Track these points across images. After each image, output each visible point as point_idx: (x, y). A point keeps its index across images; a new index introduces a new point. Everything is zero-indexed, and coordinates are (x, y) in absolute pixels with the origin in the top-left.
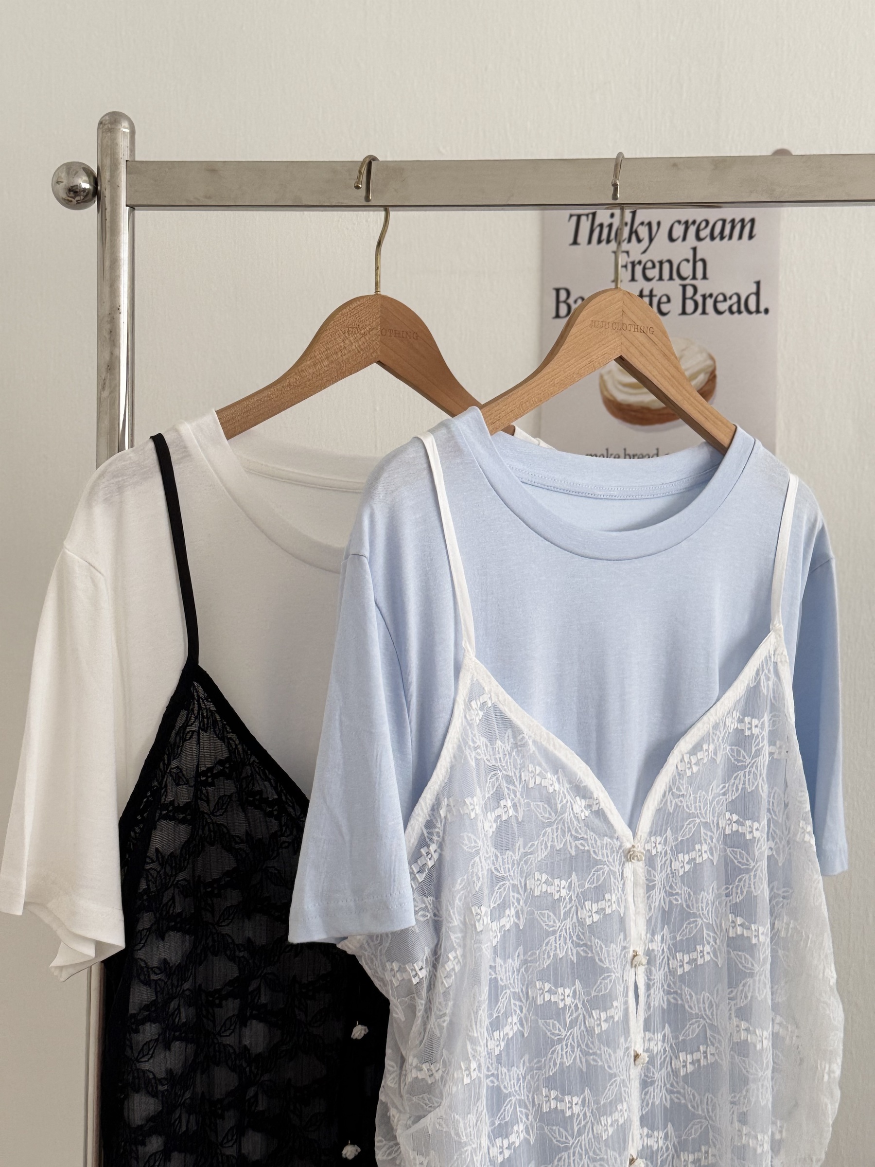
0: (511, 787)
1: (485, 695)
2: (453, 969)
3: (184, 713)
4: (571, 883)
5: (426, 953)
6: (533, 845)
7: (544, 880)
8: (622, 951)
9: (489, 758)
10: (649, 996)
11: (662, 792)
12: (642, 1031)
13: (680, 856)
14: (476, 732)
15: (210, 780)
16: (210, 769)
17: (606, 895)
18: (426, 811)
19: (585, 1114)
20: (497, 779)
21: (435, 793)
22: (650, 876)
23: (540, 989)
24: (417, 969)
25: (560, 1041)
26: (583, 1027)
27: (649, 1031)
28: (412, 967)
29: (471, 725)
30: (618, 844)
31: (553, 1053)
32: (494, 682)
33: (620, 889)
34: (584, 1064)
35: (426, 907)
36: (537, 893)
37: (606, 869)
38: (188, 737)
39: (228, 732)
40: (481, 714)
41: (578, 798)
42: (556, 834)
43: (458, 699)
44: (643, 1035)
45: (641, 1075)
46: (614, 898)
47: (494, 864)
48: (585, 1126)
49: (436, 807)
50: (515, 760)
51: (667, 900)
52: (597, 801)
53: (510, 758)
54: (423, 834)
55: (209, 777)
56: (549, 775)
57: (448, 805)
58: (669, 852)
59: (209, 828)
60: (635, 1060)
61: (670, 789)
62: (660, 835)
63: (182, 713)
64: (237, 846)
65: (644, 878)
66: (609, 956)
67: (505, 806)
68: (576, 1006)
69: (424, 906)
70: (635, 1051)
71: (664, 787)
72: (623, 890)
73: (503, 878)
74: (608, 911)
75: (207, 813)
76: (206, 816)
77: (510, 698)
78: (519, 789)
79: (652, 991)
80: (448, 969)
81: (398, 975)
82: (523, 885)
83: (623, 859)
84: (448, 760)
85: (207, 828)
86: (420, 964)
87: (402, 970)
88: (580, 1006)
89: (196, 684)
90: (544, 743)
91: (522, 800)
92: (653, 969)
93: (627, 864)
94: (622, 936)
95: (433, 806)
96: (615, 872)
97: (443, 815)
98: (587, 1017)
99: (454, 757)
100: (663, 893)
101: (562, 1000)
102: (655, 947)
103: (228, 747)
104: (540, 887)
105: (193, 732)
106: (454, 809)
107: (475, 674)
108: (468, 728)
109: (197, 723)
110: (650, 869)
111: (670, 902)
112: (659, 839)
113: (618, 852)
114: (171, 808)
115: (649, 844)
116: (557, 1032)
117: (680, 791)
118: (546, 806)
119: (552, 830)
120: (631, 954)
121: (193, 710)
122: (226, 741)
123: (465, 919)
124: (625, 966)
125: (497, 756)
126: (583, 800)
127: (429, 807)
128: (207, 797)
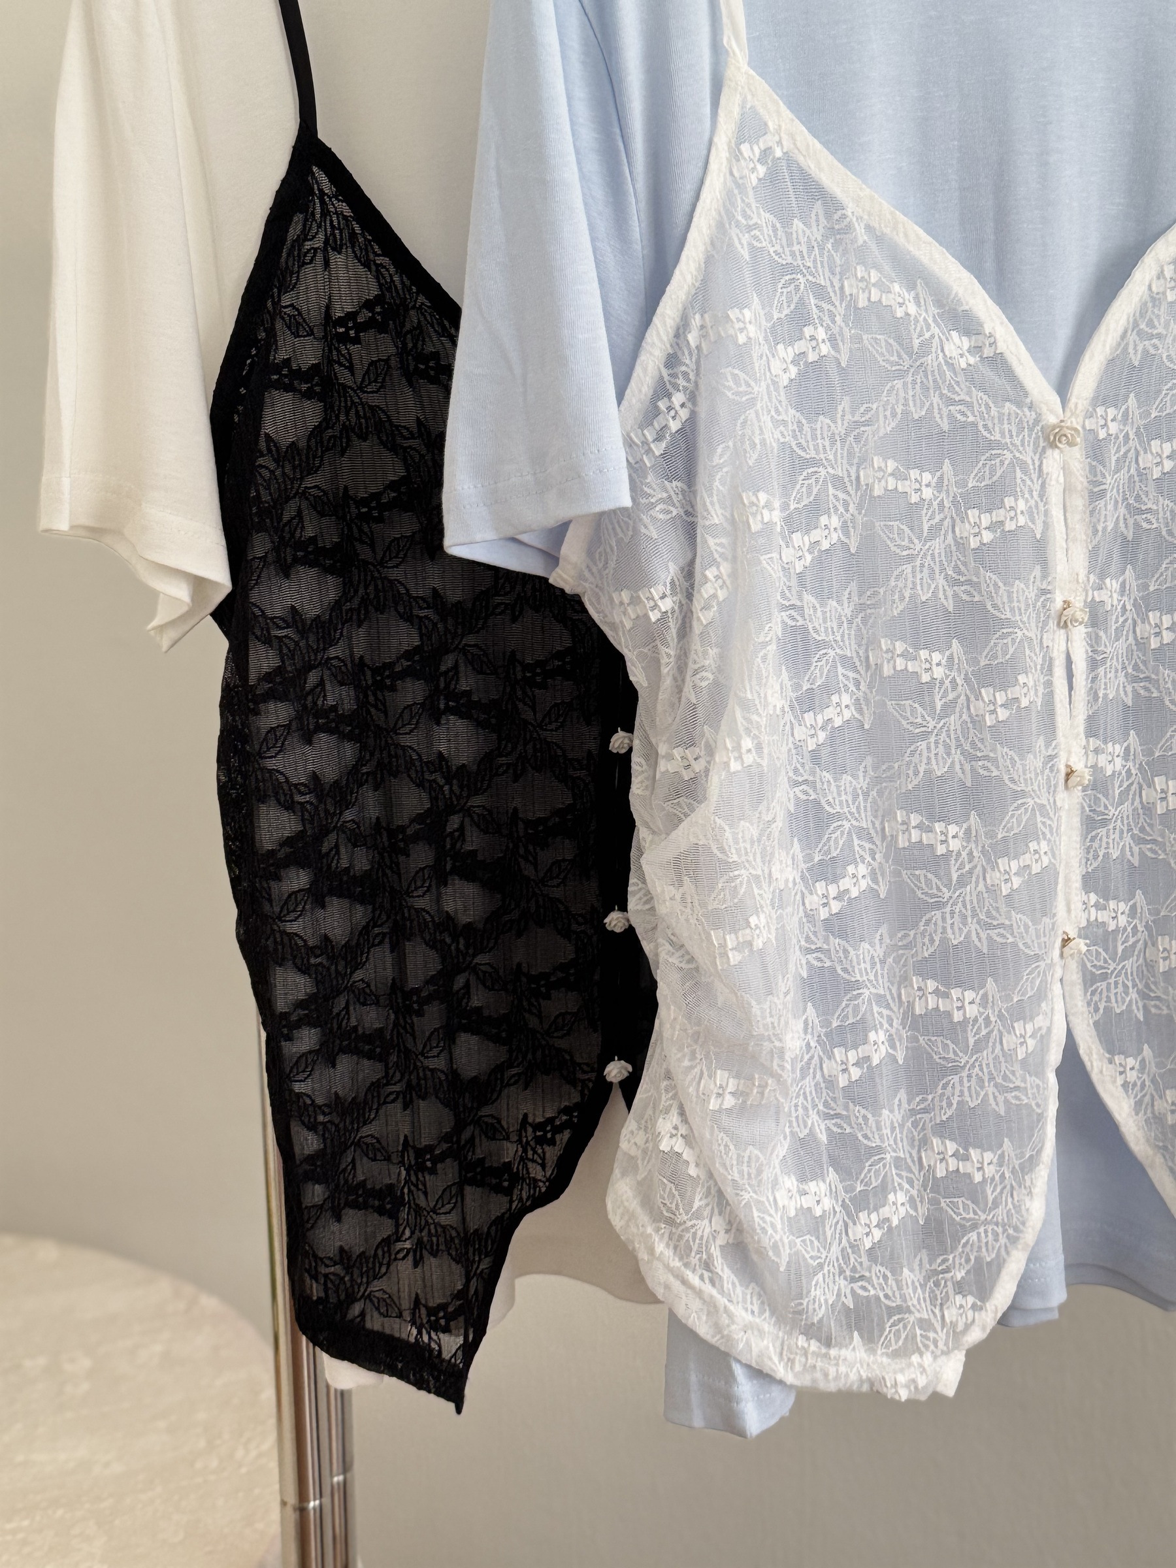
0: (825, 306)
1: (768, 137)
2: (714, 596)
3: (298, 218)
4: (941, 478)
5: (672, 571)
6: (868, 410)
7: (890, 470)
8: (1038, 597)
9: (780, 250)
10: (1094, 680)
11: (1120, 330)
12: (1083, 736)
13: (1155, 444)
14: (751, 199)
15: (352, 333)
16: (351, 316)
17: (1006, 500)
18: (665, 338)
19: (970, 854)
20: (797, 288)
21: (680, 306)
22: (1095, 476)
23: (888, 651)
24: (656, 597)
25: (925, 735)
26: (965, 717)
27: (1095, 736)
28: (648, 595)
29: (741, 187)
30: (1030, 416)
31: (912, 754)
32: (787, 113)
33: (1035, 494)
34: (969, 776)
35: (670, 497)
36: (878, 491)
37: (1008, 455)
38: (308, 259)
39: (377, 255)
40: (762, 170)
41: (954, 334)
42: (911, 393)
43: (716, 139)
44: (1084, 742)
45: (1083, 808)
46: (1021, 505)
47: (795, 437)
48: (971, 872)
49: (681, 331)
50: (830, 257)
51: (1131, 521)
52: (992, 340)
53: (821, 255)
54: (661, 378)
55: (351, 328)
56: (896, 287)
57: (702, 327)
58: (1132, 436)
59: (357, 412)
60: (1067, 780)
61: (1136, 324)
62: (1116, 406)
63: (295, 219)
64: (406, 443)
65: (1085, 481)
66: (1010, 600)
67: (813, 338)
68: (953, 681)
69: (665, 495)
70: (1067, 766)
71: (1123, 322)
72: (1041, 496)
73: (815, 462)
74: (1010, 526)
75: (350, 387)
76: (351, 392)
77: (818, 146)
78: (840, 309)
79: (1101, 670)
80: (706, 596)
81: (630, 610)
82: (853, 478)
83: (1042, 444)
84: (702, 248)
85: (353, 412)
86: (661, 588)
87: (635, 601)
88: (959, 681)
89: (315, 169)
90: (887, 231)
91: (846, 330)
92: (1101, 633)
93: (1049, 452)
94: (1037, 571)
95: (678, 329)
96: (1025, 463)
97: (693, 344)
98: (972, 698)
99: (712, 243)
100: (1122, 510)
101: (927, 670)
102: (1105, 598)
103: (377, 278)
104: (883, 482)
105: (316, 250)
106: (711, 332)
107: (749, 97)
108: (736, 191)
109: (321, 236)
110: (1094, 463)
111: (1137, 525)
112: (1111, 412)
113: (1031, 430)
114: (285, 371)
115: (1093, 420)
116: (919, 720)
117: (1154, 327)
118: (891, 341)
119: (905, 384)
120: (1059, 604)
121: (313, 214)
122: (373, 268)
123: (732, 515)
124: (1045, 623)
125: (796, 248)
126: (965, 339)
127: (671, 332)
128: (350, 360)
